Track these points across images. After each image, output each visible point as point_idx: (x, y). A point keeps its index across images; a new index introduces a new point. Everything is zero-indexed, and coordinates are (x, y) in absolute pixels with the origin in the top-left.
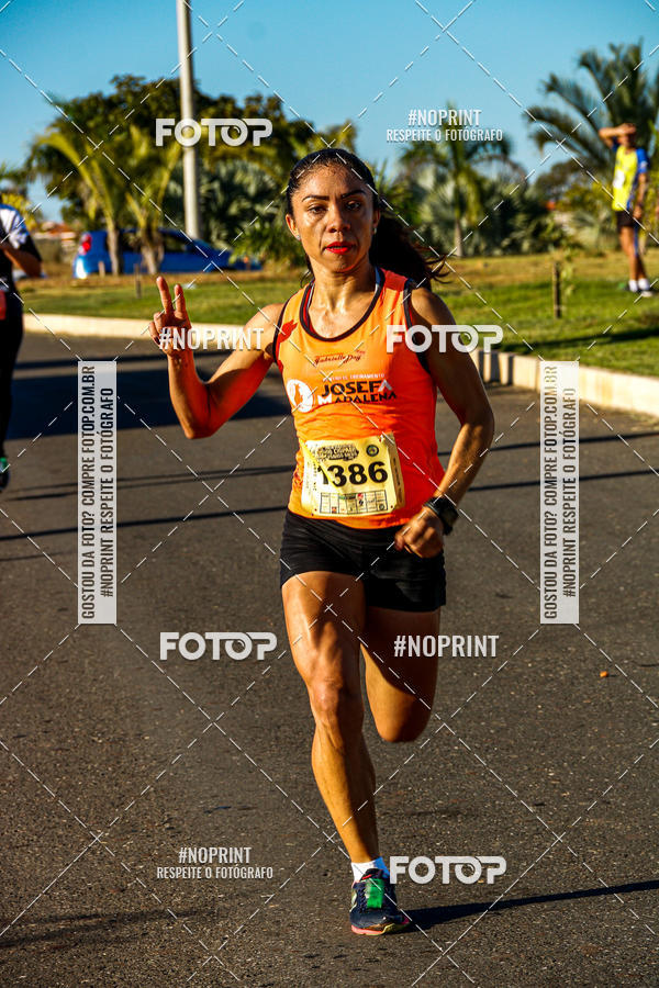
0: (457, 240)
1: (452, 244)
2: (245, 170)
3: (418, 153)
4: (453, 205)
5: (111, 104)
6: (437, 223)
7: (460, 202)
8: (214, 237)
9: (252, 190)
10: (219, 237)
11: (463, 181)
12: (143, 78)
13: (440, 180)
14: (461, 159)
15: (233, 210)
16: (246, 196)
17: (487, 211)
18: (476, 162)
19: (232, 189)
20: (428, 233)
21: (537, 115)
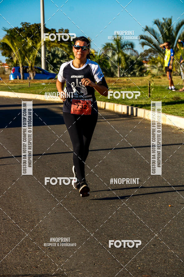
0: (118, 72)
1: (117, 73)
2: (58, 50)
3: (108, 47)
4: (117, 62)
5: (20, 30)
6: (112, 67)
7: (119, 61)
8: (49, 69)
9: (60, 56)
10: (50, 69)
11: (120, 55)
12: (30, 23)
13: (113, 54)
14: (120, 49)
15: (55, 61)
16: (59, 57)
17: (127, 63)
18: (124, 50)
19: (55, 55)
20: (110, 70)
21: (142, 37)
